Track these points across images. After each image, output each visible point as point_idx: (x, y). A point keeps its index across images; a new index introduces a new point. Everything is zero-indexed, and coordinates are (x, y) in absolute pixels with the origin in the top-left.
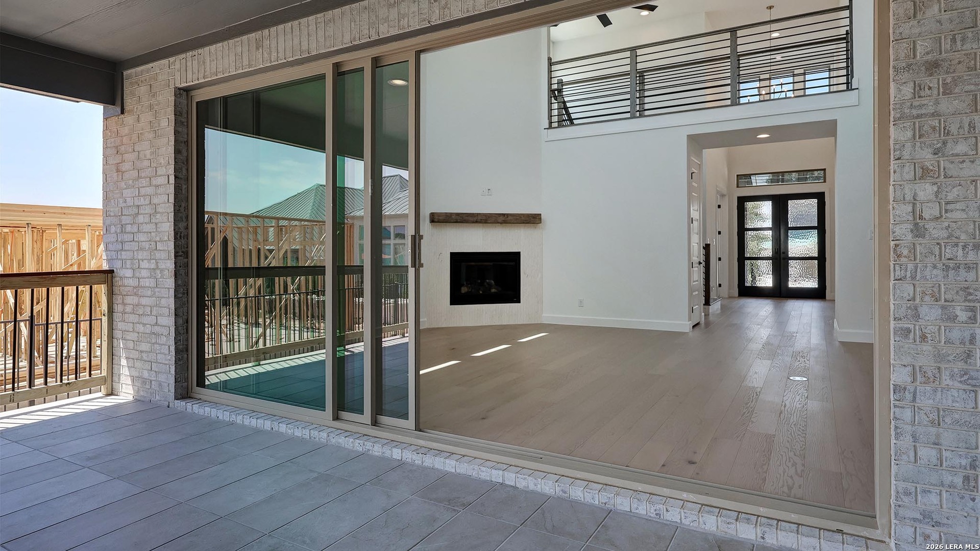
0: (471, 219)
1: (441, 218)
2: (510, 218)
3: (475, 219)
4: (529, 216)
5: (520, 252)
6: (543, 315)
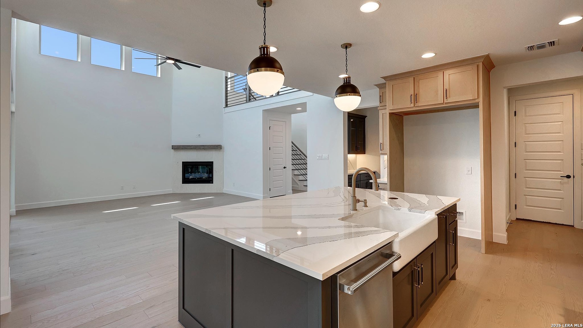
1: (175, 147)
2: (206, 147)
3: (191, 148)
4: (215, 146)
5: (213, 162)
6: (224, 189)
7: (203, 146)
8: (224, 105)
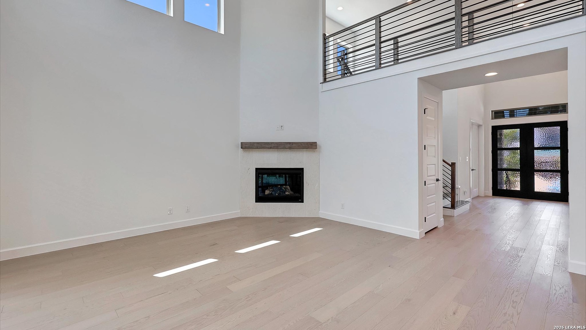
0: (267, 146)
1: (247, 146)
2: (294, 145)
3: (270, 146)
4: (308, 143)
5: (303, 168)
6: (320, 212)
7: (290, 143)
8: (321, 79)
